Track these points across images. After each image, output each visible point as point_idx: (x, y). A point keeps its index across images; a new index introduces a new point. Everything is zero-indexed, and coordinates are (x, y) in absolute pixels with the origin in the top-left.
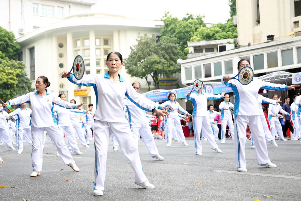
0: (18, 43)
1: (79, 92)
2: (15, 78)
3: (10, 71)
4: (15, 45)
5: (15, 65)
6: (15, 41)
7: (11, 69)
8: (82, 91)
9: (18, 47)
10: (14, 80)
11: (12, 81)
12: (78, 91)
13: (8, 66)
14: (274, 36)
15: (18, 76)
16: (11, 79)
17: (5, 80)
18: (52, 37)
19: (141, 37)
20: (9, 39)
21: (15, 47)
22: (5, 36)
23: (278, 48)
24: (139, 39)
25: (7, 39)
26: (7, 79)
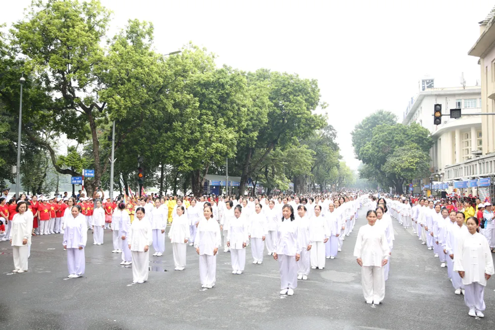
0: (432, 137)
2: (414, 164)
3: (412, 160)
4: (429, 138)
5: (416, 156)
6: (429, 135)
7: (412, 158)
9: (431, 139)
10: (414, 166)
11: (412, 167)
13: (411, 157)
15: (417, 163)
16: (411, 165)
17: (407, 166)
20: (423, 134)
22: (419, 133)
25: (421, 135)
26: (409, 166)
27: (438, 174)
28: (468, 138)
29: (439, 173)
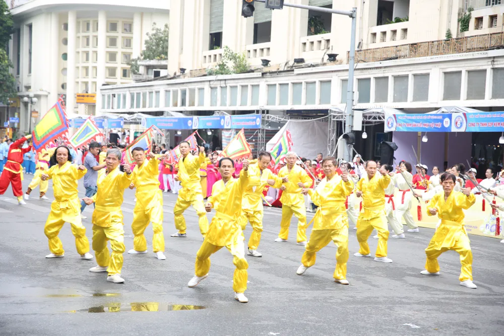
1: (85, 98)
4: (5, 19)
6: (6, 13)
8: (88, 96)
9: (10, 23)
12: (83, 96)
14: (185, 70)
18: (51, 13)
19: (157, 29)
21: (5, 22)
23: (147, 89)
24: (154, 32)
27: (28, 96)
28: (88, 29)
29: (31, 94)
